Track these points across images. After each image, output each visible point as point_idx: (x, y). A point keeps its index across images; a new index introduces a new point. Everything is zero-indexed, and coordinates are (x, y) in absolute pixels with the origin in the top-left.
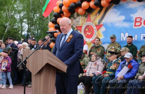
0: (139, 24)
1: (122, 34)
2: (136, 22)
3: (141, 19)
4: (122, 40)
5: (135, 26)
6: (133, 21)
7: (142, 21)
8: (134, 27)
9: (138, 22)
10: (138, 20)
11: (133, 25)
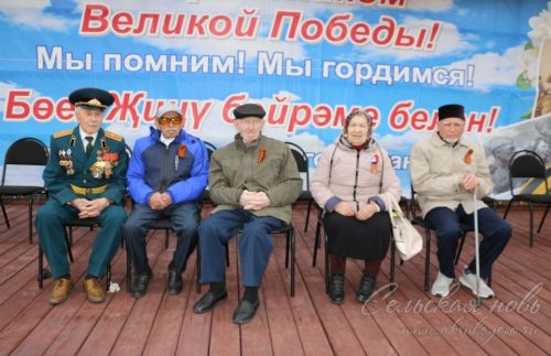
0: (99, 24)
1: (42, 51)
2: (88, 17)
3: (106, 12)
4: (41, 66)
5: (86, 28)
6: (78, 16)
7: (109, 19)
8: (80, 32)
9: (95, 18)
10: (94, 13)
11: (78, 27)
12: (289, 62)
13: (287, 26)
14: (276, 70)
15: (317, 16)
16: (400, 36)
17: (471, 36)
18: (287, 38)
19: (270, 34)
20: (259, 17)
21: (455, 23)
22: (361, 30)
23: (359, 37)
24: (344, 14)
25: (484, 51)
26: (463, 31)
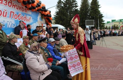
12: (13, 24)
13: (12, 15)
14: (10, 26)
15: (16, 13)
16: (27, 19)
17: (34, 20)
18: (12, 18)
19: (9, 17)
20: (7, 12)
21: (32, 17)
22: (22, 17)
23: (22, 19)
24: (20, 14)
25: (34, 23)
26: (33, 19)
